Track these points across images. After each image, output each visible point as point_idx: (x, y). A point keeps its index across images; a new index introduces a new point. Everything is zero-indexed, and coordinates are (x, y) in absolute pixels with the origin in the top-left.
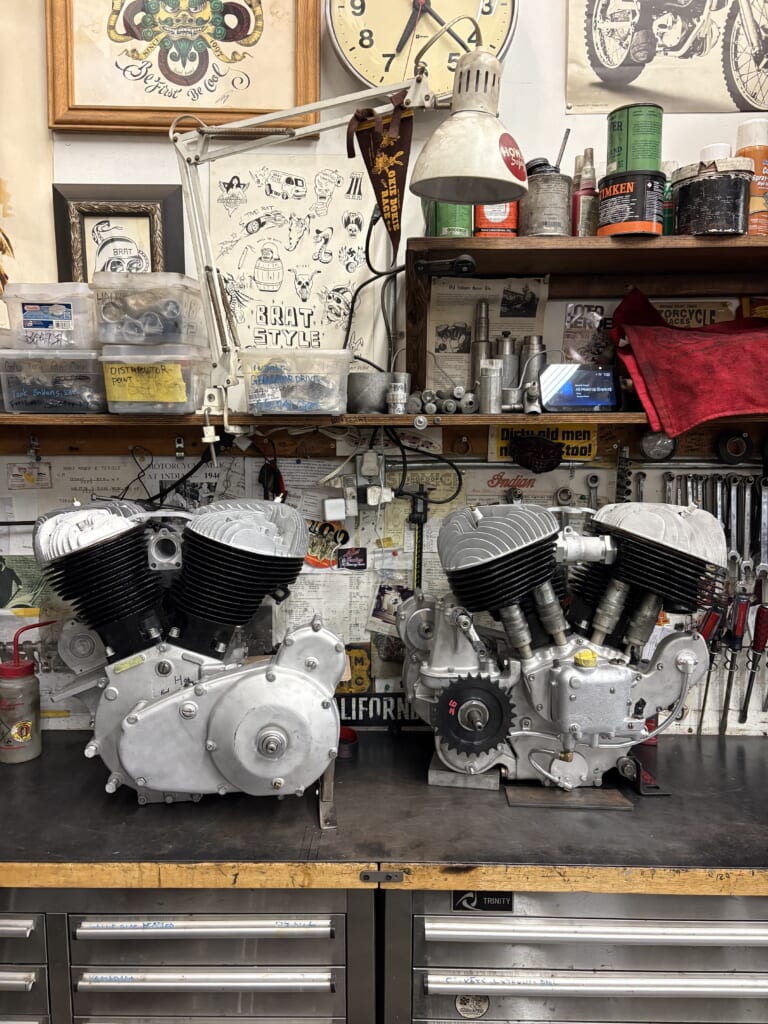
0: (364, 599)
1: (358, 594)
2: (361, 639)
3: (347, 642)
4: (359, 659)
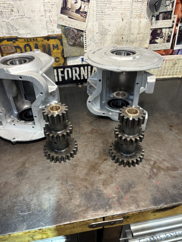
2: (55, 31)
3: (46, 34)
4: (56, 46)
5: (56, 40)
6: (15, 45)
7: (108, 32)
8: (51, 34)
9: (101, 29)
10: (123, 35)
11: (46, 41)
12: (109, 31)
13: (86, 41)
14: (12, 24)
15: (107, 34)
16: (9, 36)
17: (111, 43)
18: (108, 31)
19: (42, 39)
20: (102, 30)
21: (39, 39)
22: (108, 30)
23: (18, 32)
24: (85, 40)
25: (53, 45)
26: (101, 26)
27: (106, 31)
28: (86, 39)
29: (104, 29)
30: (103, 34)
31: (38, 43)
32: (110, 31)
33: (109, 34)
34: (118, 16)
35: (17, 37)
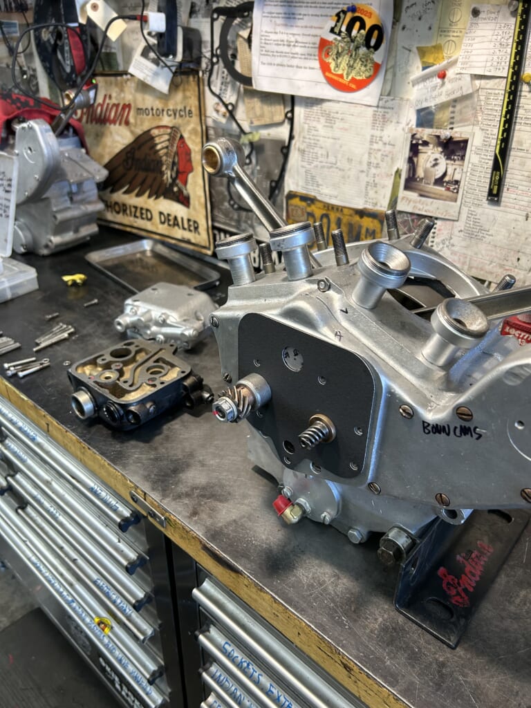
0: (388, 148)
1: (381, 137)
2: (379, 205)
3: (360, 206)
4: (371, 232)
5: (376, 222)
6: (309, 210)
7: (487, 236)
8: (369, 207)
9: (471, 226)
10: (520, 254)
11: (357, 218)
12: (489, 235)
13: (433, 242)
14: (313, 175)
15: (484, 240)
16: (304, 192)
17: (488, 263)
18: (487, 234)
19: (351, 212)
20: (473, 228)
21: (345, 211)
22: (488, 231)
23: (319, 189)
24: (432, 240)
25: (367, 230)
26: (472, 220)
27: (483, 232)
28: (433, 237)
29: (478, 228)
30: (474, 236)
31: (342, 217)
32: (492, 235)
33: (488, 241)
34: (517, 207)
35: (315, 197)
